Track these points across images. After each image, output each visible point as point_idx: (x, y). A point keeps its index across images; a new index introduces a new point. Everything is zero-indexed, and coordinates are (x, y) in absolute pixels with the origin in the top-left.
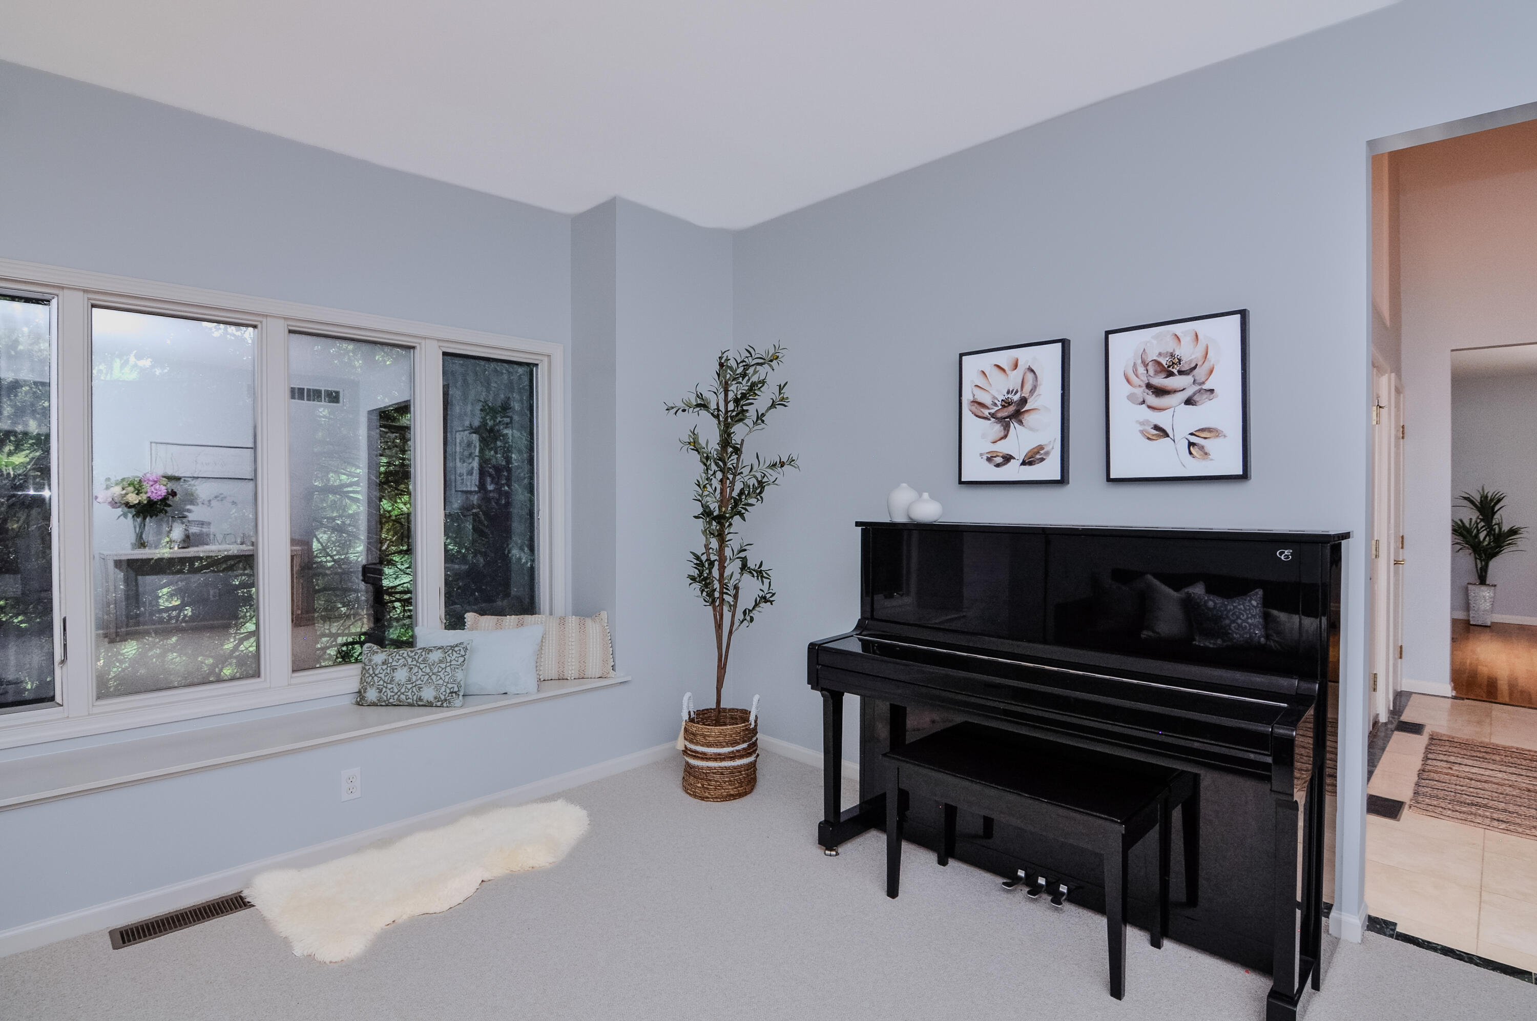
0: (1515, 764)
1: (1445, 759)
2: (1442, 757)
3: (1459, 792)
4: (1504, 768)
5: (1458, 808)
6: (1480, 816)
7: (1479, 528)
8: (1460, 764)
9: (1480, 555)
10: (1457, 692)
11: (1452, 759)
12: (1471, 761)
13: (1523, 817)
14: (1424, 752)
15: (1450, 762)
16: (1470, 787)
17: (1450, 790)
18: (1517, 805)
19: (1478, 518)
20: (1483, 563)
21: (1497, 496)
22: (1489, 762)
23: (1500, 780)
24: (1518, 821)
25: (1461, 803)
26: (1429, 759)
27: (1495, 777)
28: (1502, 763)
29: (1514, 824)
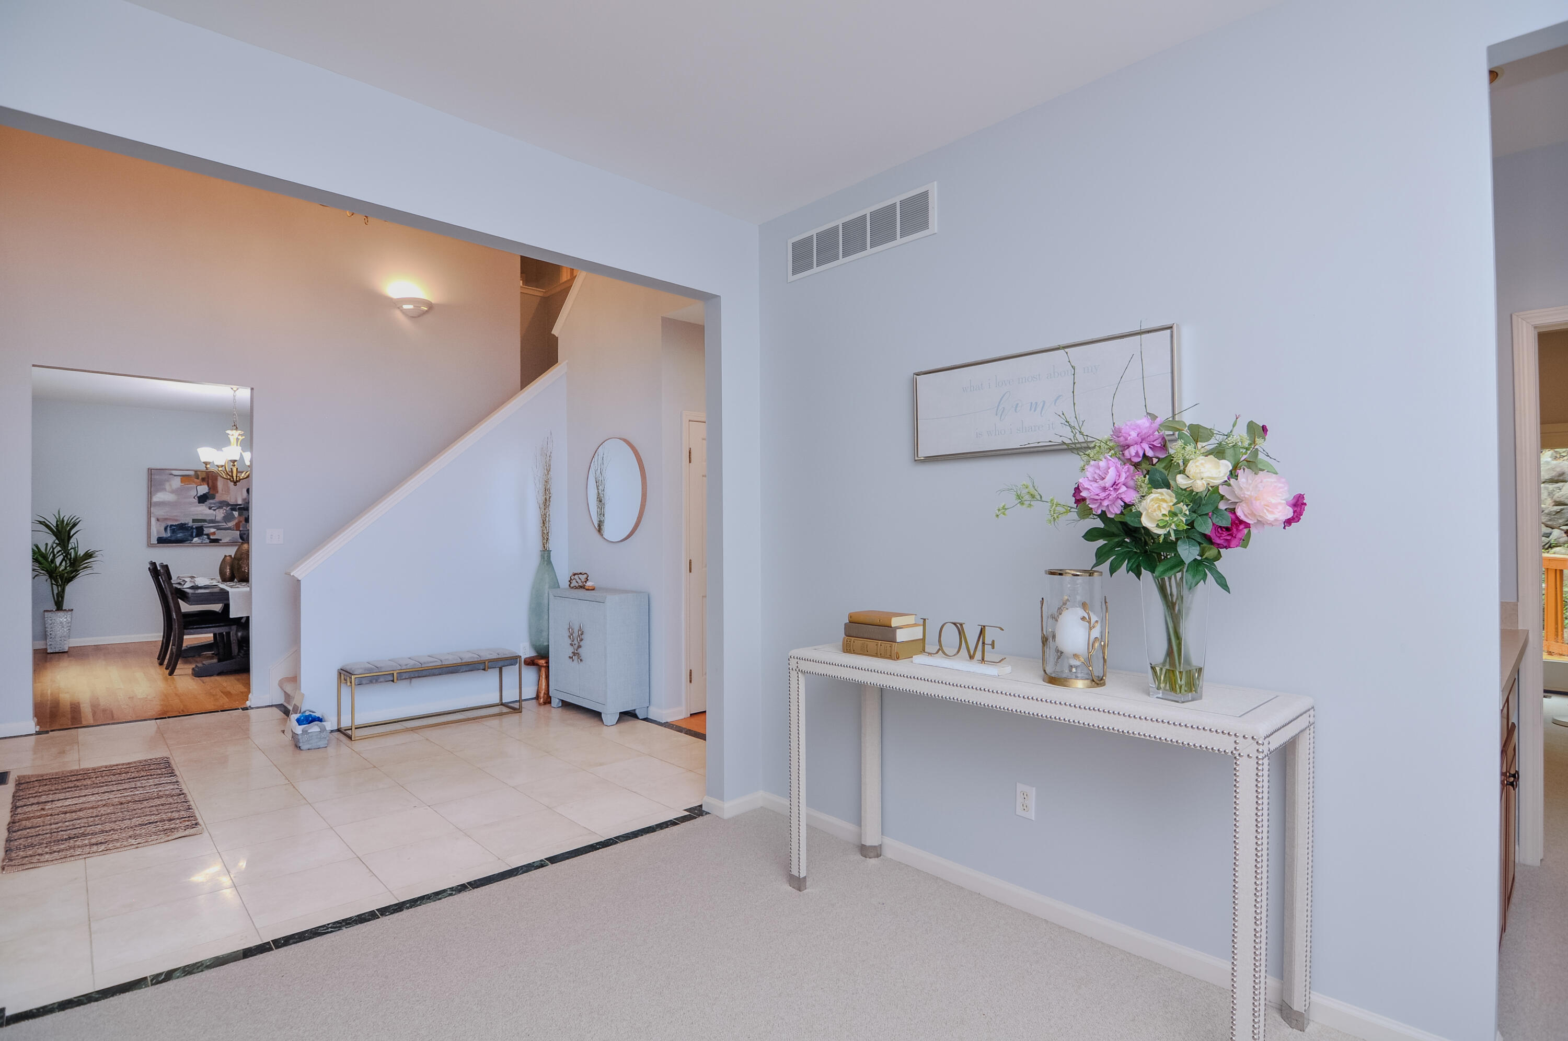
0: (106, 782)
1: (36, 801)
2: (32, 800)
3: (55, 830)
4: (96, 790)
5: (55, 848)
6: (79, 847)
7: (55, 553)
8: (52, 801)
9: (57, 582)
10: (41, 727)
11: (43, 799)
12: (63, 794)
13: (119, 831)
14: (11, 801)
15: (42, 803)
16: (66, 822)
17: (45, 832)
18: (112, 822)
19: (54, 542)
20: (60, 589)
21: (72, 521)
22: (81, 789)
23: (94, 804)
24: (116, 837)
25: (58, 841)
26: (19, 807)
27: (89, 802)
28: (94, 785)
29: (112, 841)
